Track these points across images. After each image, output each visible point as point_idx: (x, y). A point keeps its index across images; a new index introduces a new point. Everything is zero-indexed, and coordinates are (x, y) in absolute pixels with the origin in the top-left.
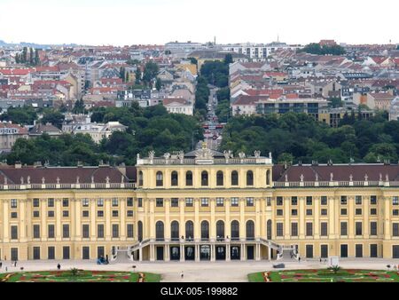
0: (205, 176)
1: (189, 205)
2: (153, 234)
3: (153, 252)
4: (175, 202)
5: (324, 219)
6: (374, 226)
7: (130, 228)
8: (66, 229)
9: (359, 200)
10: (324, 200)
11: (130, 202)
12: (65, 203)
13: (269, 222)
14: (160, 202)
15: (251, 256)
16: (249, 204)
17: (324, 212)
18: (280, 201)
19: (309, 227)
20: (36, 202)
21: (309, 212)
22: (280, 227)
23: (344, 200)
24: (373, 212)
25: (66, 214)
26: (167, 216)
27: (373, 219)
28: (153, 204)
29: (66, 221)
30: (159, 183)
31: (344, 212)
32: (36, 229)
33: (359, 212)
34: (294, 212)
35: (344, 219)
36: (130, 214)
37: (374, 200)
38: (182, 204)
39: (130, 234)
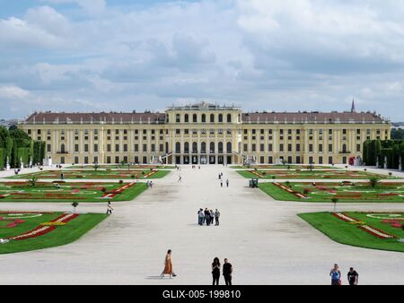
0: (204, 116)
1: (195, 133)
2: (174, 149)
3: (174, 159)
4: (187, 131)
5: (271, 142)
6: (298, 146)
7: (161, 146)
8: (125, 147)
9: (290, 131)
10: (270, 132)
11: (161, 132)
12: (125, 132)
13: (240, 143)
14: (178, 131)
15: (229, 162)
16: (229, 133)
17: (270, 138)
18: (246, 131)
19: (262, 146)
20: (109, 132)
21: (262, 138)
22: (246, 146)
23: (281, 131)
24: (298, 138)
25: (125, 138)
26: (182, 139)
27: (298, 142)
28: (174, 132)
29: (126, 142)
30: (178, 120)
31: (281, 138)
32: (109, 146)
33: (290, 138)
34: (254, 138)
35: (281, 142)
36: (161, 138)
37: (298, 131)
38: (191, 133)
39: (161, 149)
